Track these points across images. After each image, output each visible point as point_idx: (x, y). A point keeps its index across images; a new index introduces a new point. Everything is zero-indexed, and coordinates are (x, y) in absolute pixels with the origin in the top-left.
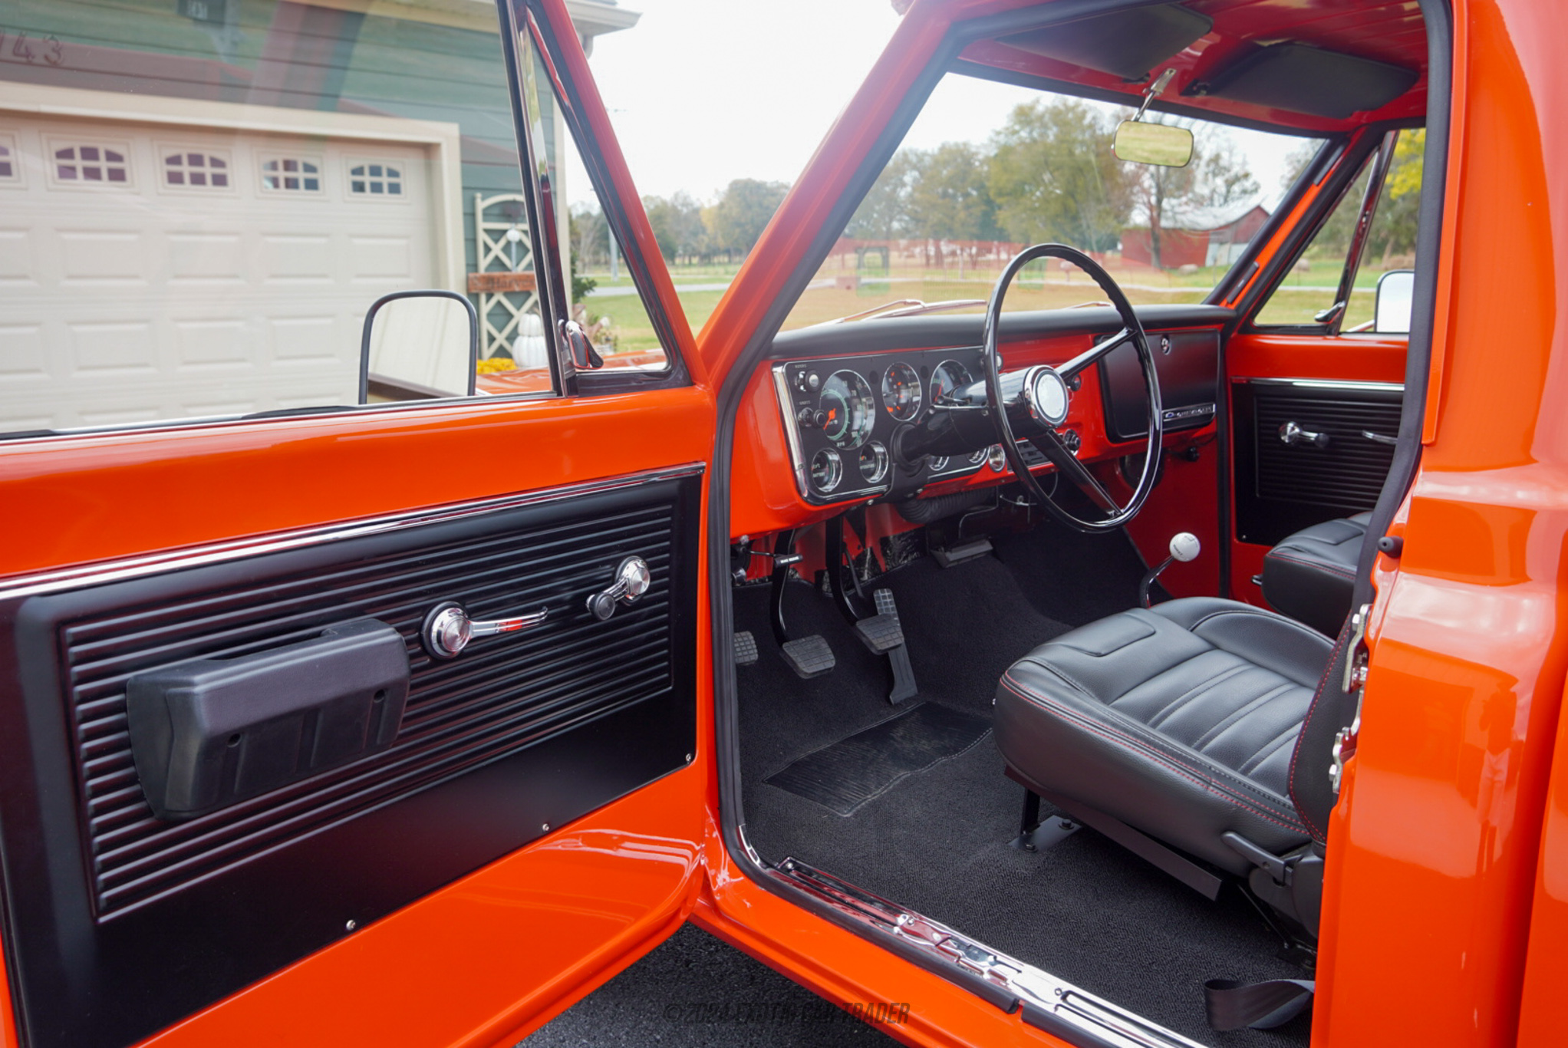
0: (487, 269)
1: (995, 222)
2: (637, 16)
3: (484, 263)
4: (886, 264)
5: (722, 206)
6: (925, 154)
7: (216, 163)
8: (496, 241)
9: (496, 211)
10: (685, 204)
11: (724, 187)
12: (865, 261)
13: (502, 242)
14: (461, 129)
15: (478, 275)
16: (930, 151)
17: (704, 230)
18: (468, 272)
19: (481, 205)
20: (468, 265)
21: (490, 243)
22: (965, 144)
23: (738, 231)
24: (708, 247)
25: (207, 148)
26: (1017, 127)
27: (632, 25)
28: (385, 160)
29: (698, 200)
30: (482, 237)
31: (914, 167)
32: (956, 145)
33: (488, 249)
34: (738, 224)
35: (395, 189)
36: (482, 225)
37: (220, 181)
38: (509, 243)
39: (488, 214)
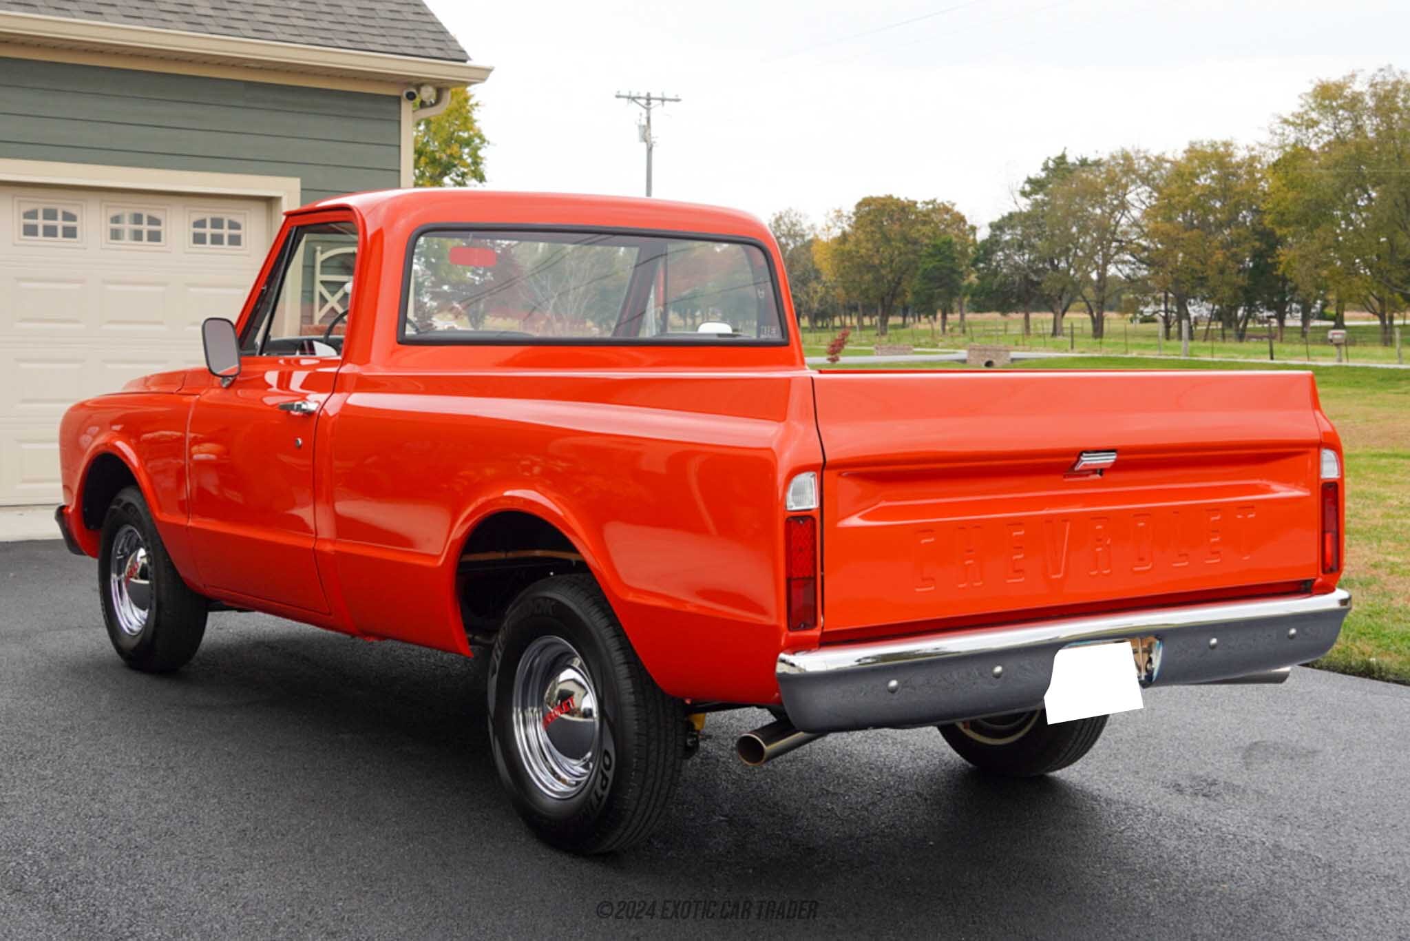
0: (321, 321)
1: (1274, 266)
2: (489, 71)
3: (318, 315)
4: (1098, 331)
5: (844, 237)
6: (1160, 160)
7: (68, 217)
8: (333, 293)
9: (335, 263)
10: (792, 235)
11: (849, 208)
12: (1066, 324)
13: (340, 294)
14: (302, 183)
15: (312, 326)
16: (1169, 156)
17: (817, 275)
18: (302, 322)
19: (320, 258)
20: (303, 317)
21: (327, 295)
22: (1227, 145)
23: (868, 277)
24: (822, 300)
25: (61, 204)
26: (1314, 115)
27: (483, 80)
28: (228, 213)
29: (813, 227)
30: (319, 288)
31: (1145, 180)
32: (1213, 145)
33: (324, 301)
34: (871, 268)
35: (235, 241)
36: (319, 277)
37: (70, 233)
38: (346, 295)
39: (326, 266)
